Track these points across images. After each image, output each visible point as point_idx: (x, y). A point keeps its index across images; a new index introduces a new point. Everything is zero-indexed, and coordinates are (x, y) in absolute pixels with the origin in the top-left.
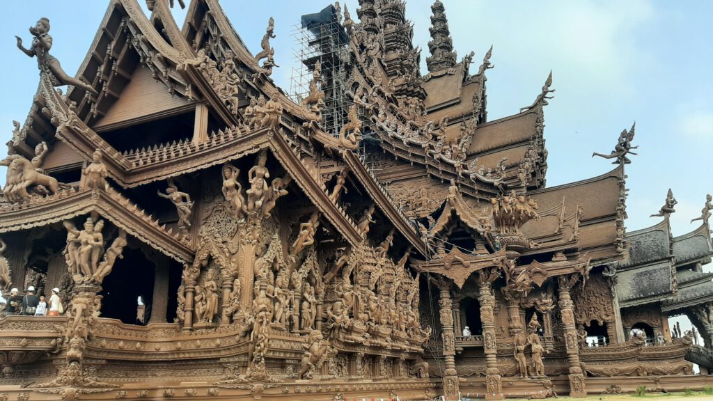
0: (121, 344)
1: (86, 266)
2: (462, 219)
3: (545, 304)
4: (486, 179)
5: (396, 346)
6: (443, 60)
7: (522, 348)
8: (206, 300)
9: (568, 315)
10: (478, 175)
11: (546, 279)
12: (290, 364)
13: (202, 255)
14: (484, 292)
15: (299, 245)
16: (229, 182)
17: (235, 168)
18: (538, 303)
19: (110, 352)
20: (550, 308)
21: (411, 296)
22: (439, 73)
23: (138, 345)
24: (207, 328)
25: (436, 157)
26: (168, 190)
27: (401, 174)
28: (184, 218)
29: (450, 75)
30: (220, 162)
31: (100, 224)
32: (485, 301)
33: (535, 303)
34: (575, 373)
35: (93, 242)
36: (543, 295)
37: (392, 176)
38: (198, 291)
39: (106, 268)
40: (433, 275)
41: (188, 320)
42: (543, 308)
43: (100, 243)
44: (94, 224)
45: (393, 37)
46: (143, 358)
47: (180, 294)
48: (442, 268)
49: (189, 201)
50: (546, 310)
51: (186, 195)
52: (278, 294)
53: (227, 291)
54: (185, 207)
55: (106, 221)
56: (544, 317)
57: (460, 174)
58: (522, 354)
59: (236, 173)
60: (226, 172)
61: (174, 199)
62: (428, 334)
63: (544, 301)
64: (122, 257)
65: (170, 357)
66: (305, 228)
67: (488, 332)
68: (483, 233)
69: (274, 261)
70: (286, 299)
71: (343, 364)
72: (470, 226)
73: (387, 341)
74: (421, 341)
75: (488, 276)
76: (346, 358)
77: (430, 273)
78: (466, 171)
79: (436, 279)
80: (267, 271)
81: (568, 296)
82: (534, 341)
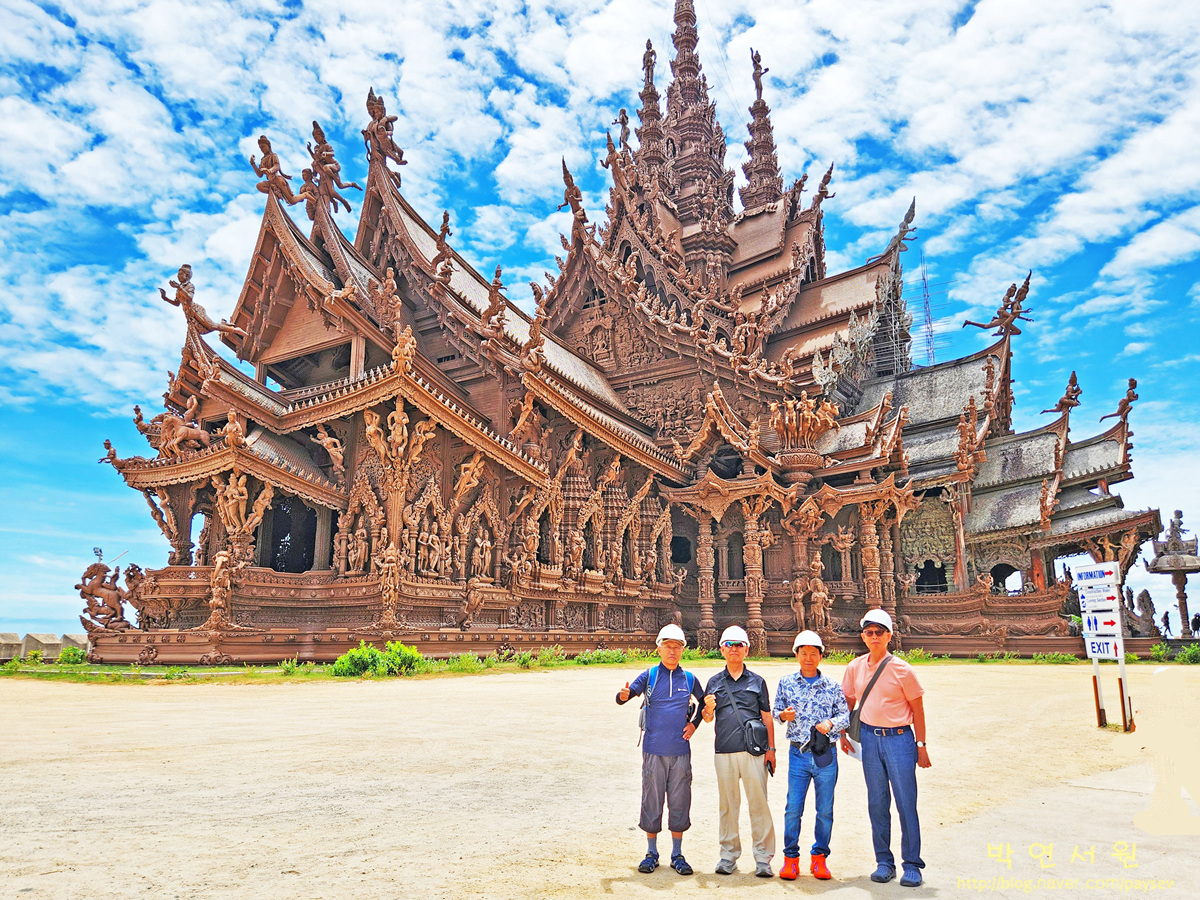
0: (273, 592)
1: (235, 519)
2: (724, 435)
3: (843, 540)
4: (767, 377)
6: (760, 191)
7: (800, 596)
8: (357, 549)
10: (758, 372)
11: (840, 507)
12: (450, 613)
13: (354, 503)
14: (749, 527)
15: (462, 487)
16: (370, 429)
17: (374, 414)
18: (834, 538)
19: (262, 599)
20: (848, 545)
22: (754, 212)
23: (292, 592)
24: (358, 576)
25: (708, 348)
26: (319, 435)
27: (670, 370)
28: (338, 465)
29: (770, 213)
30: (358, 409)
31: (243, 479)
32: (750, 539)
33: (831, 539)
35: (237, 496)
36: (840, 529)
37: (658, 373)
38: (351, 540)
39: (257, 518)
40: (689, 506)
41: (342, 568)
42: (840, 545)
43: (246, 497)
44: (238, 479)
45: (692, 162)
46: (300, 605)
47: (336, 542)
48: (697, 497)
49: (339, 447)
50: (845, 548)
51: (336, 441)
52: (433, 541)
53: (375, 540)
54: (337, 454)
55: (249, 476)
56: (843, 556)
58: (800, 604)
59: (377, 418)
60: (367, 418)
61: (325, 445)
62: (680, 578)
63: (842, 536)
64: (270, 508)
65: (326, 604)
66: (466, 469)
67: (751, 575)
68: (748, 452)
69: (430, 507)
70: (447, 546)
71: (537, 613)
72: (733, 443)
73: (605, 587)
74: (669, 586)
75: (754, 507)
76: (543, 606)
77: (685, 504)
78: (744, 367)
79: (693, 510)
80: (418, 518)
81: (873, 530)
82: (816, 588)
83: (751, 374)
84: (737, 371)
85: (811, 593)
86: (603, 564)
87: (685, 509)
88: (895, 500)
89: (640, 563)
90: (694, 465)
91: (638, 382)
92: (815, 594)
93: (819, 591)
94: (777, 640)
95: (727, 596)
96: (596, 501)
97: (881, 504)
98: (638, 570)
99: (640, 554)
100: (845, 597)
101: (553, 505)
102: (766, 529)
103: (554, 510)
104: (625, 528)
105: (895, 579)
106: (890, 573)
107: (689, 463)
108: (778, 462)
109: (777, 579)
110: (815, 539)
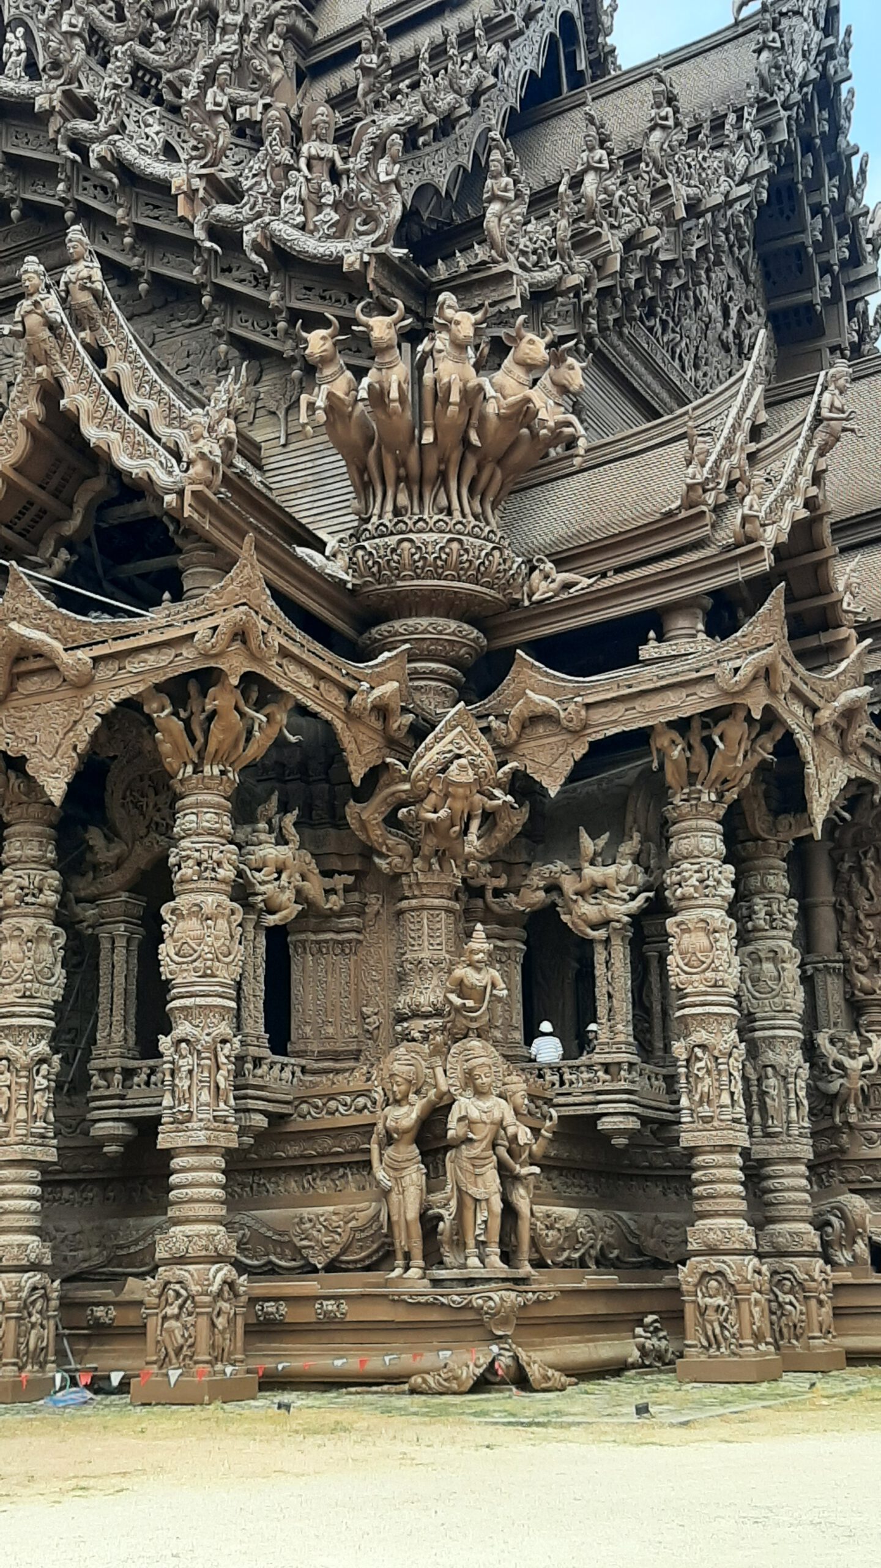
3: (598, 889)
4: (312, 245)
7: (407, 1116)
9: (700, 940)
10: (276, 226)
11: (580, 750)
18: (569, 884)
20: (621, 909)
33: (553, 888)
34: (712, 1251)
36: (588, 844)
42: (588, 909)
50: (605, 923)
56: (600, 956)
57: (199, 233)
58: (407, 1150)
63: (594, 873)
68: (181, 493)
72: (123, 460)
75: (206, 732)
78: (224, 211)
81: (713, 843)
82: (473, 1083)
83: (250, 234)
84: (201, 238)
88: (794, 715)
92: (466, 1105)
93: (480, 1093)
94: (305, 1315)
95: (120, 1128)
97: (736, 729)
100: (604, 1124)
102: (282, 840)
105: (810, 1049)
106: (790, 1028)
108: (337, 569)
109: (336, 1056)
110: (498, 893)
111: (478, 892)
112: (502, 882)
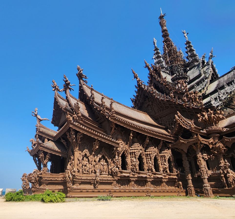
2: (182, 126)
5: (155, 177)
7: (223, 175)
16: (68, 136)
19: (48, 180)
21: (167, 158)
23: (56, 179)
28: (66, 146)
37: (166, 113)
40: (177, 149)
49: (65, 142)
51: (64, 140)
52: (86, 164)
54: (65, 144)
58: (224, 178)
59: (69, 134)
61: (62, 142)
66: (94, 144)
69: (86, 155)
70: (92, 165)
71: (125, 183)
73: (149, 175)
74: (175, 174)
76: (127, 181)
77: (176, 148)
79: (179, 150)
80: (82, 158)
82: (228, 172)
84: (186, 108)
85: (226, 174)
86: (147, 168)
87: (176, 150)
89: (162, 167)
90: (177, 136)
91: (161, 117)
93: (229, 173)
95: (197, 176)
96: (141, 150)
98: (162, 169)
99: (162, 164)
101: (125, 151)
103: (126, 153)
104: (154, 156)
107: (174, 136)
110: (226, 155)
111: (225, 156)
112: (227, 155)
